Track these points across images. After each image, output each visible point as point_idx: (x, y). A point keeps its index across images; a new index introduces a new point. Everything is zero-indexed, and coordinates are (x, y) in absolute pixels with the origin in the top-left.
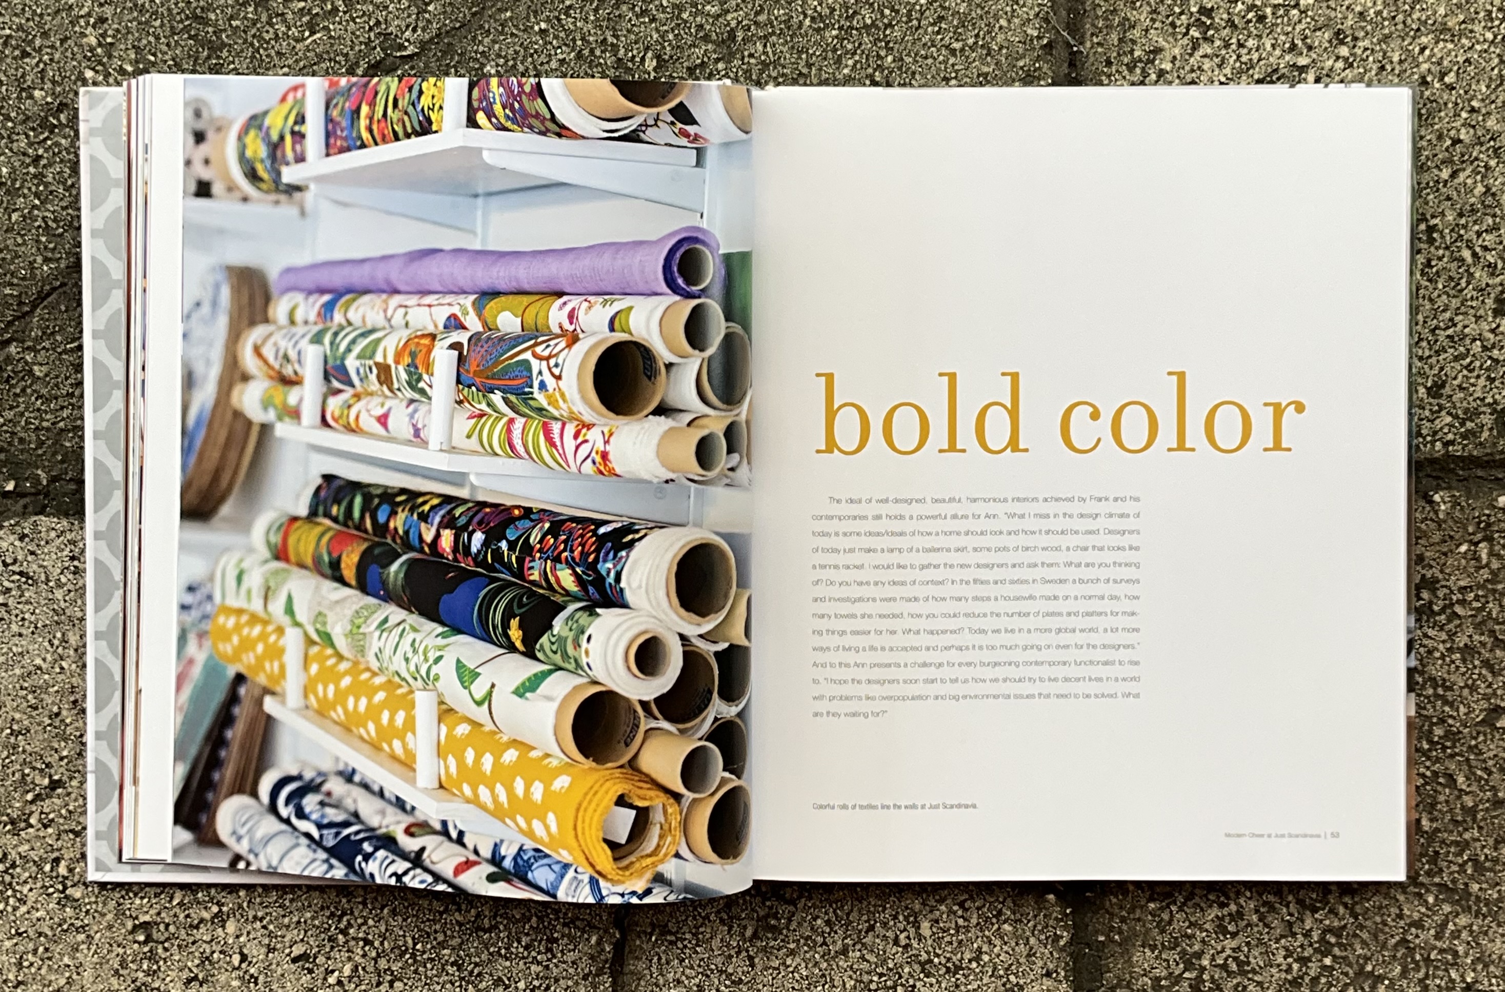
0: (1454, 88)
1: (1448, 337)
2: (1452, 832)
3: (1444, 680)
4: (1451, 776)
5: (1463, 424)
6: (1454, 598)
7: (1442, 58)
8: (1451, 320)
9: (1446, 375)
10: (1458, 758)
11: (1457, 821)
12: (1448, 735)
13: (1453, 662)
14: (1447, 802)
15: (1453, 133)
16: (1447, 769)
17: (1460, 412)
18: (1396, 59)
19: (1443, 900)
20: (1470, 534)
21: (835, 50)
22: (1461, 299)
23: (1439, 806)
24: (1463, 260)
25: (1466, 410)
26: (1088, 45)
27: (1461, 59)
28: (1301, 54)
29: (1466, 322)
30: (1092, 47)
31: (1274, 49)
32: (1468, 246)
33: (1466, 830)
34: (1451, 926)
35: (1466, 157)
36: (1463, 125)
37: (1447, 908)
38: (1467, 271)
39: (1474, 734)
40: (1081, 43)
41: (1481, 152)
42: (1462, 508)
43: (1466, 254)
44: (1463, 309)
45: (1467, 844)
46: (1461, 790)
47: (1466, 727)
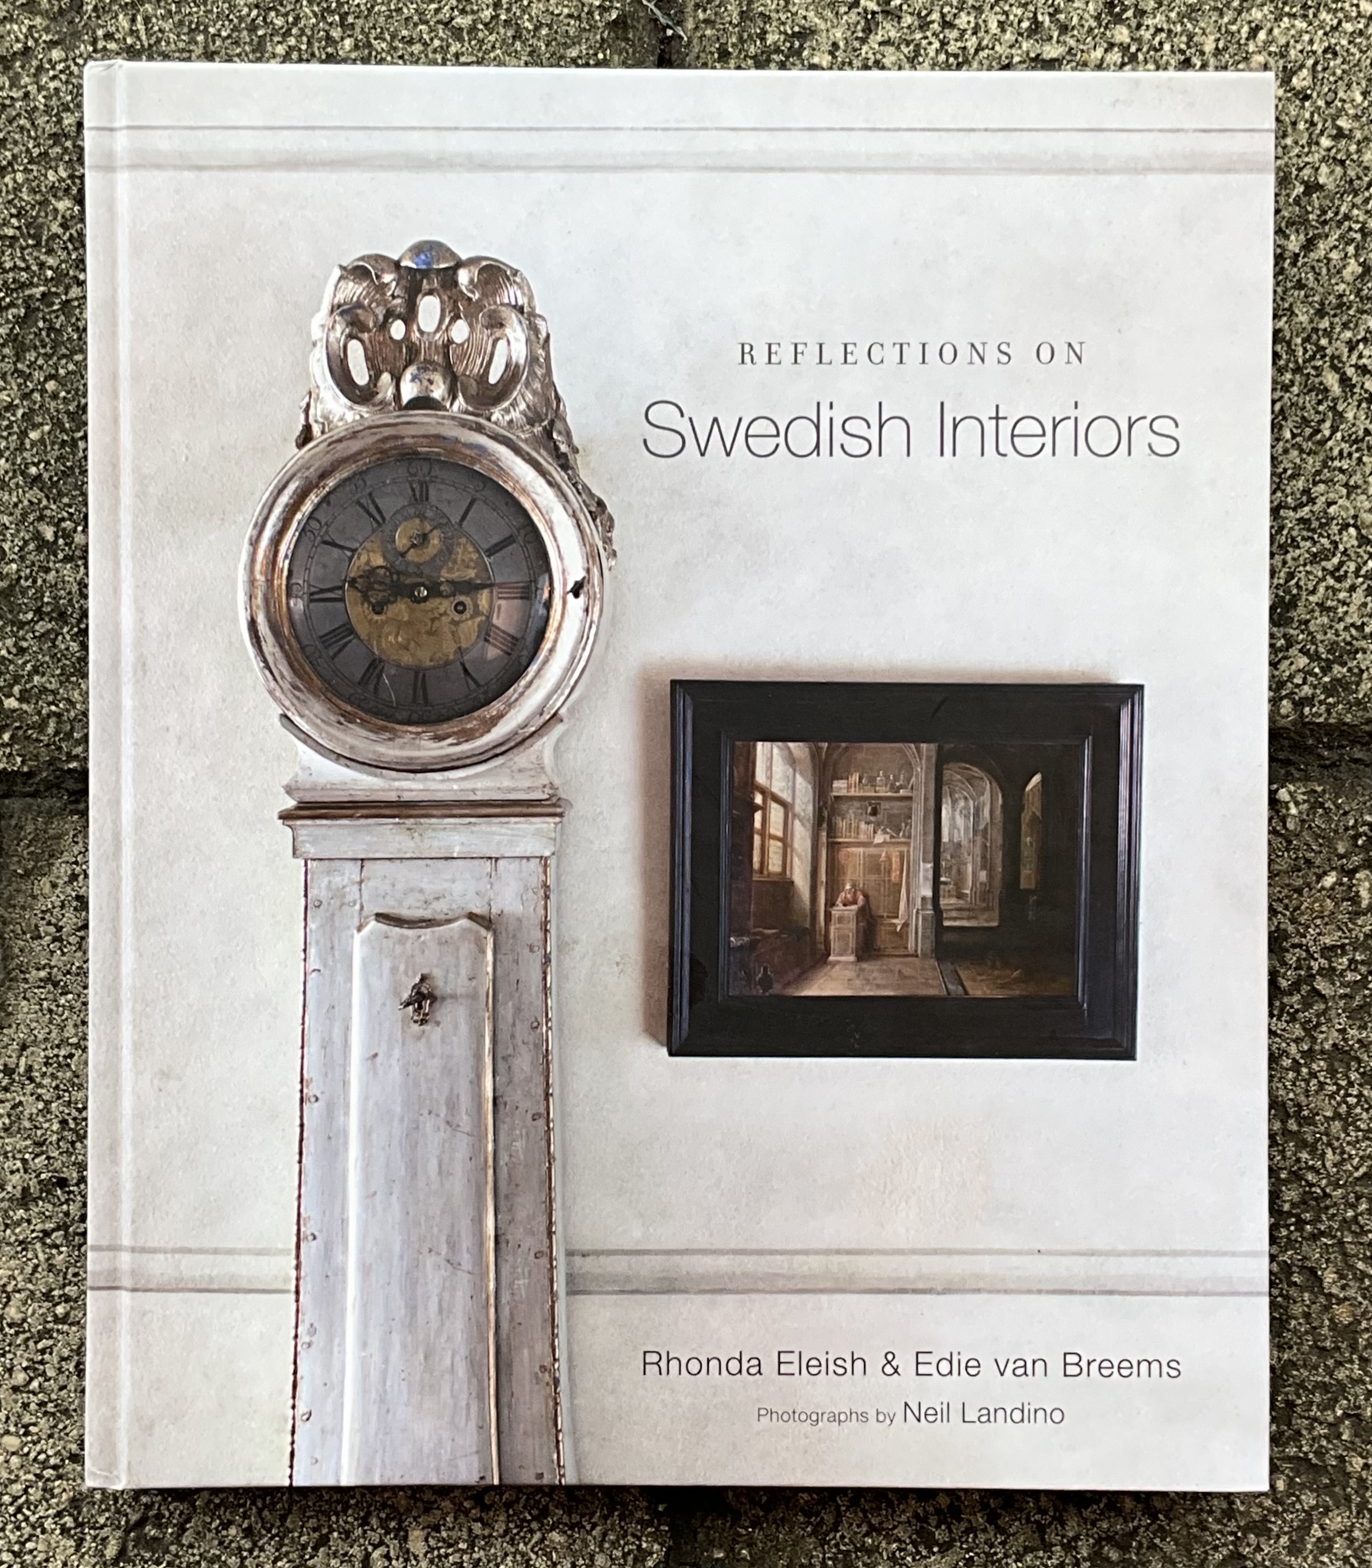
0: (1307, 97)
1: (1301, 520)
2: (1316, 1367)
3: (1299, 1106)
4: (1313, 1271)
5: (1328, 669)
6: (1315, 966)
7: (1288, 44)
8: (1306, 492)
9: (1298, 586)
10: (1324, 1240)
11: (1324, 1349)
12: (1306, 1200)
13: (1313, 1075)
14: (1307, 1316)
15: (1306, 172)
16: (1305, 1258)
17: (1321, 649)
18: (1209, 47)
19: (1303, 1486)
20: (1341, 857)
21: (252, 28)
22: (1322, 456)
23: (1293, 1322)
24: (1326, 390)
25: (1332, 648)
26: (690, 25)
27: (1317, 47)
28: (1051, 37)
29: (1332, 496)
30: (696, 28)
31: (1003, 31)
32: (1334, 368)
33: (1339, 1364)
34: (1316, 1532)
35: (1330, 214)
36: (1323, 160)
37: (1309, 1499)
38: (1333, 409)
39: (1352, 1198)
40: (680, 23)
41: (1354, 206)
42: (1327, 811)
43: (1331, 379)
44: (1326, 474)
45: (1342, 1387)
46: (1330, 1295)
47: (1337, 1186)
